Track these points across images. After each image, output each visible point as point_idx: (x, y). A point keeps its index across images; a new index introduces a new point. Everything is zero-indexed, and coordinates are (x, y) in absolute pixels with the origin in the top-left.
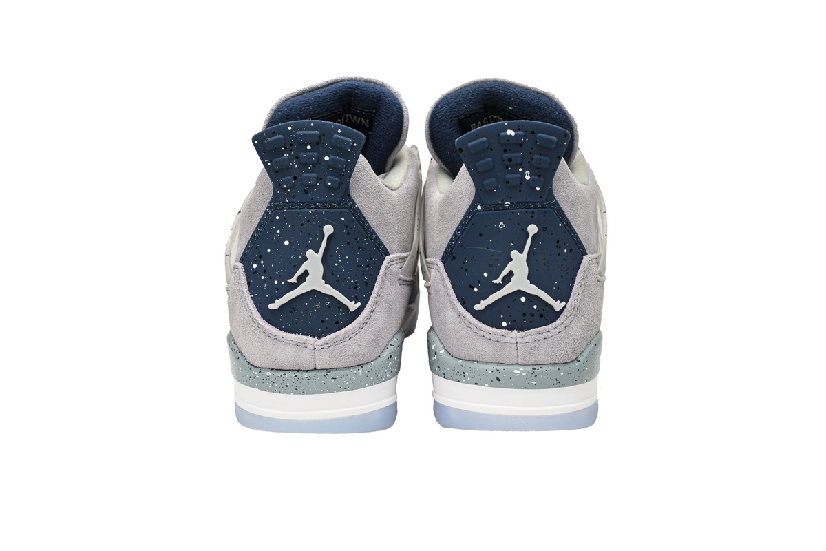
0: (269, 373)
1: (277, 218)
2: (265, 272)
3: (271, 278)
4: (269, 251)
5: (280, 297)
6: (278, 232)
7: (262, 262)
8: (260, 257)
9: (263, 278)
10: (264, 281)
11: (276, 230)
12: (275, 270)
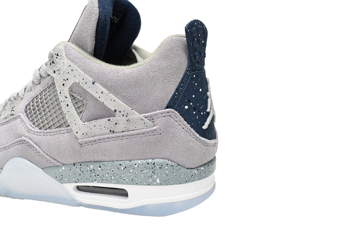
0: (202, 168)
1: (194, 76)
2: (195, 109)
3: (199, 112)
4: (194, 96)
5: (205, 121)
6: (196, 84)
7: (191, 104)
8: (189, 101)
9: (194, 113)
10: (196, 115)
11: (195, 83)
12: (200, 106)
